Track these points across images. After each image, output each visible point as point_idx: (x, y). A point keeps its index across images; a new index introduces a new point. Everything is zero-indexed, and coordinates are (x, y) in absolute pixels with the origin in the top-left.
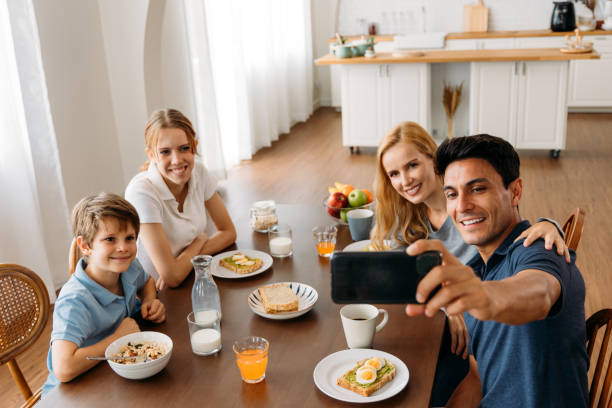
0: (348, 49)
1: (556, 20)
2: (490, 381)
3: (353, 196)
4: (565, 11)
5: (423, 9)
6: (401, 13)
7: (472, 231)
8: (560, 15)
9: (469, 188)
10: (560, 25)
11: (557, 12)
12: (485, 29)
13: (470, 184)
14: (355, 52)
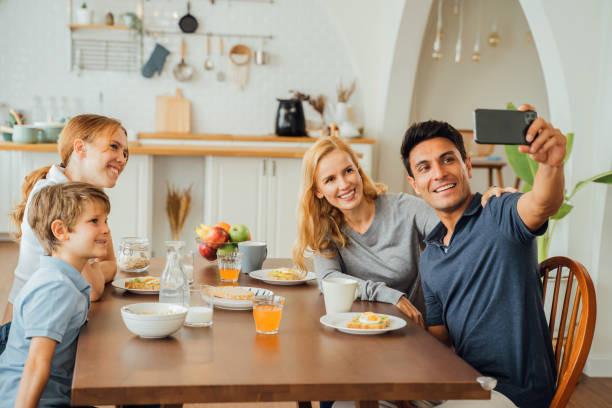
0: (34, 131)
1: (282, 122)
2: (467, 328)
3: (235, 230)
4: (293, 110)
5: (101, 96)
6: (65, 100)
7: (447, 196)
8: (286, 117)
9: (442, 159)
10: (287, 128)
11: (283, 112)
12: (187, 129)
13: (442, 157)
14: (40, 137)
